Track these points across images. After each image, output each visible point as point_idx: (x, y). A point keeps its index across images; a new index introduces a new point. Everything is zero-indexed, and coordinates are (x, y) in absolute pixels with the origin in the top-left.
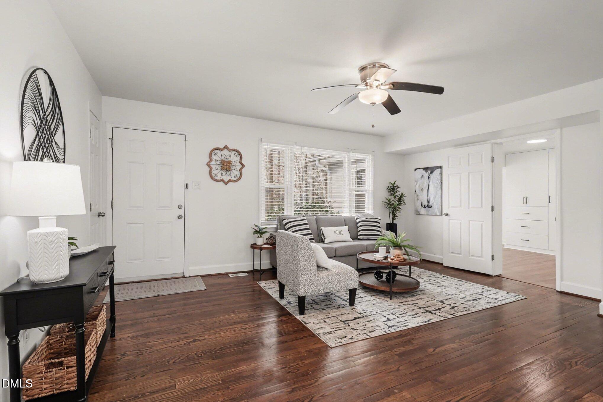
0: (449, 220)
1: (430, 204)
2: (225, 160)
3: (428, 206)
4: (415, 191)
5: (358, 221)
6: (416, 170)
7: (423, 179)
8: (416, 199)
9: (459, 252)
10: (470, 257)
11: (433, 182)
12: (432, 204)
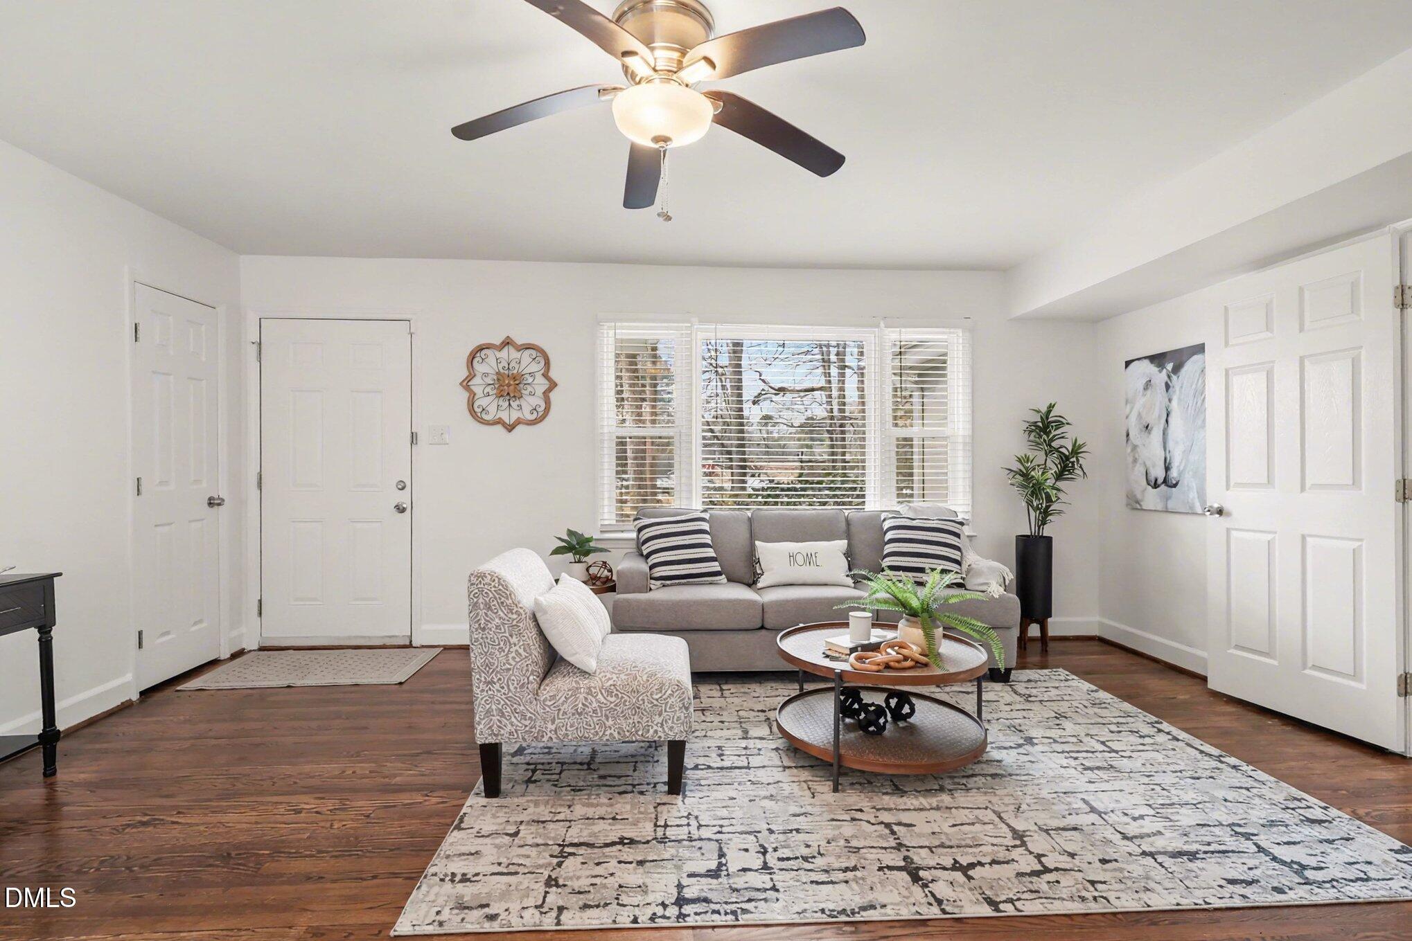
0: (1228, 530)
1: (1174, 473)
2: (506, 372)
3: (1165, 481)
4: (1128, 435)
5: (886, 525)
6: (1128, 364)
7: (1149, 392)
8: (1130, 459)
9: (1265, 649)
10: (1307, 672)
11: (1179, 399)
12: (1180, 474)
